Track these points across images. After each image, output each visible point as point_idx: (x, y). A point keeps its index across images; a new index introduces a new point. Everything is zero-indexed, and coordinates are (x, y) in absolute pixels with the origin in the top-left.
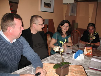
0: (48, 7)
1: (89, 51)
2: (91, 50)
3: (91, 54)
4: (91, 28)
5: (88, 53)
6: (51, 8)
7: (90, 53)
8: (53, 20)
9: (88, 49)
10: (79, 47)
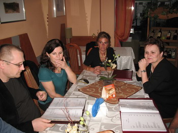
0: (13, 12)
1: (111, 92)
2: (114, 90)
3: (114, 96)
4: (103, 40)
5: (109, 97)
6: (19, 12)
7: (112, 95)
8: (26, 34)
9: (108, 89)
10: (88, 82)
